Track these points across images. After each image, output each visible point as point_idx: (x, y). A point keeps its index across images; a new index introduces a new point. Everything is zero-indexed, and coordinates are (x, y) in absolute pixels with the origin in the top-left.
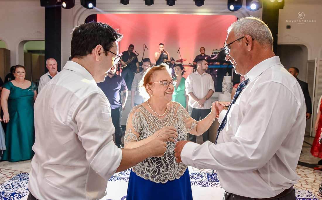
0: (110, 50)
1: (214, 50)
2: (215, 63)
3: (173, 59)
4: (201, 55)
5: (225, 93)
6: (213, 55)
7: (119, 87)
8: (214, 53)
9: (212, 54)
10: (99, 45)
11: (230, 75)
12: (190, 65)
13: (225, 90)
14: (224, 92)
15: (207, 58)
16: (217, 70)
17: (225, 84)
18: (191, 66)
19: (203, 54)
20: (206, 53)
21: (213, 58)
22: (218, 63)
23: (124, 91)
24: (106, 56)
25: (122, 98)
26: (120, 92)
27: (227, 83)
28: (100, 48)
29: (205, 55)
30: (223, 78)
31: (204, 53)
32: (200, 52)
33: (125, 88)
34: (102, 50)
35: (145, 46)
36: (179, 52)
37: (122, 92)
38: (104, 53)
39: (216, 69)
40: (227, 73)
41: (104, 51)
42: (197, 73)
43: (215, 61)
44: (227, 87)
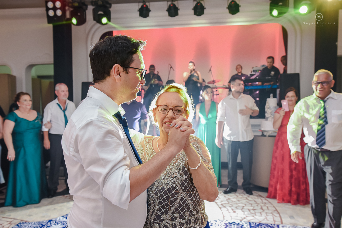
0: (131, 66)
1: (253, 68)
2: (255, 83)
3: (204, 81)
4: (237, 75)
5: (269, 119)
6: (253, 73)
7: (139, 116)
8: (254, 71)
9: (251, 72)
10: (116, 65)
11: (275, 97)
12: (224, 86)
13: (269, 115)
14: (267, 118)
15: (245, 77)
16: (257, 92)
17: (268, 108)
18: (226, 88)
19: (239, 73)
20: (244, 72)
21: (253, 77)
22: (260, 83)
23: (145, 120)
24: (127, 75)
25: (142, 128)
26: (140, 121)
27: (272, 108)
28: (118, 67)
29: (242, 74)
30: (266, 101)
31: (241, 72)
32: (237, 70)
33: (146, 116)
34: (121, 69)
35: (170, 67)
36: (210, 72)
37: (142, 121)
38: (124, 71)
39: (256, 90)
40: (271, 95)
41: (123, 69)
42: (231, 96)
43: (255, 80)
44: (271, 112)
